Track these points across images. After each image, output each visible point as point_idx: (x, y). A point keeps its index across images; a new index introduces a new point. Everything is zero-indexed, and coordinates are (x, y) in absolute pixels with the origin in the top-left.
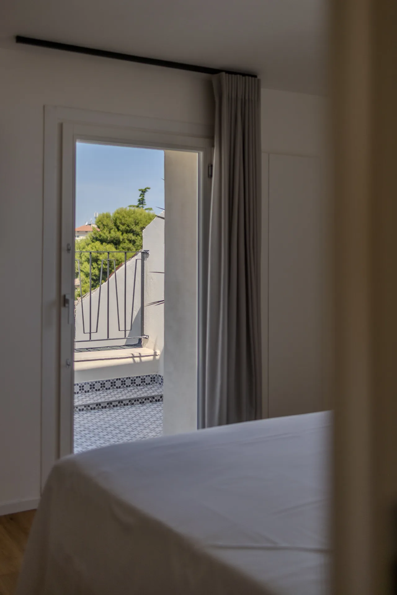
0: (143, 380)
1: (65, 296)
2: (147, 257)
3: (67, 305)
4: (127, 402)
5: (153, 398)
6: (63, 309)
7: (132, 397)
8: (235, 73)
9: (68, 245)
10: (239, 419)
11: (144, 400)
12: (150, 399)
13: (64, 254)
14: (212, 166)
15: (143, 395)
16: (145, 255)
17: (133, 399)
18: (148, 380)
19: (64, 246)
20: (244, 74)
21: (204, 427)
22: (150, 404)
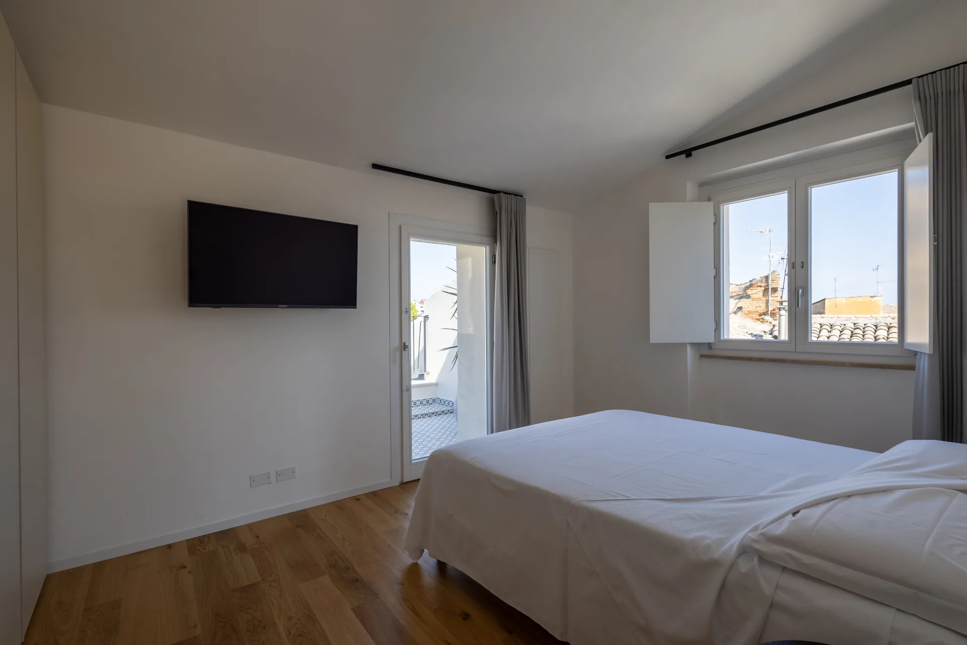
0: (428, 402)
1: (405, 343)
2: (427, 320)
3: (407, 349)
4: (420, 416)
5: (437, 413)
6: (403, 352)
7: (423, 412)
8: (510, 194)
9: (406, 308)
10: (518, 426)
11: (431, 414)
12: (435, 414)
13: (404, 315)
14: (495, 256)
15: (430, 411)
16: (426, 318)
17: (424, 414)
18: (431, 401)
19: (404, 309)
20: (516, 195)
21: (492, 432)
22: (435, 417)
